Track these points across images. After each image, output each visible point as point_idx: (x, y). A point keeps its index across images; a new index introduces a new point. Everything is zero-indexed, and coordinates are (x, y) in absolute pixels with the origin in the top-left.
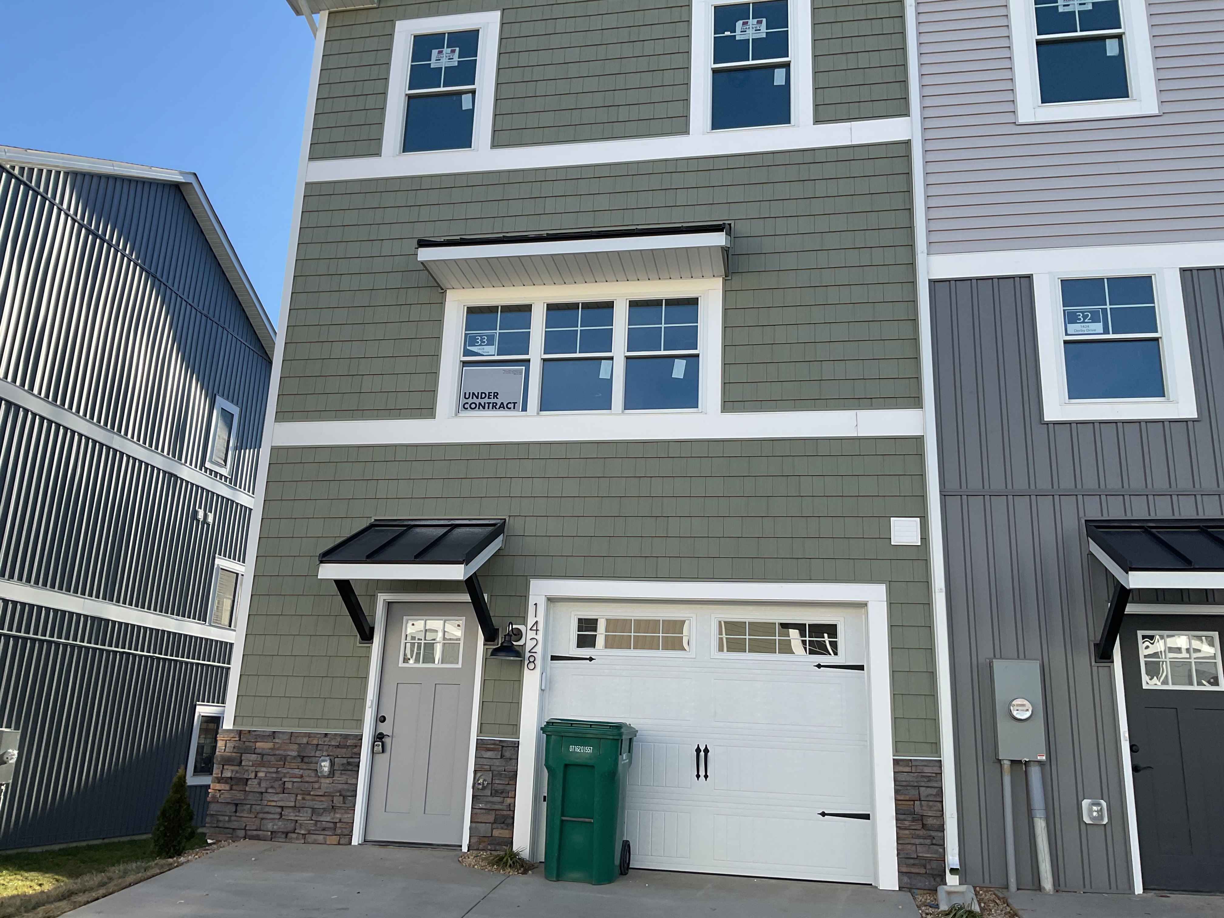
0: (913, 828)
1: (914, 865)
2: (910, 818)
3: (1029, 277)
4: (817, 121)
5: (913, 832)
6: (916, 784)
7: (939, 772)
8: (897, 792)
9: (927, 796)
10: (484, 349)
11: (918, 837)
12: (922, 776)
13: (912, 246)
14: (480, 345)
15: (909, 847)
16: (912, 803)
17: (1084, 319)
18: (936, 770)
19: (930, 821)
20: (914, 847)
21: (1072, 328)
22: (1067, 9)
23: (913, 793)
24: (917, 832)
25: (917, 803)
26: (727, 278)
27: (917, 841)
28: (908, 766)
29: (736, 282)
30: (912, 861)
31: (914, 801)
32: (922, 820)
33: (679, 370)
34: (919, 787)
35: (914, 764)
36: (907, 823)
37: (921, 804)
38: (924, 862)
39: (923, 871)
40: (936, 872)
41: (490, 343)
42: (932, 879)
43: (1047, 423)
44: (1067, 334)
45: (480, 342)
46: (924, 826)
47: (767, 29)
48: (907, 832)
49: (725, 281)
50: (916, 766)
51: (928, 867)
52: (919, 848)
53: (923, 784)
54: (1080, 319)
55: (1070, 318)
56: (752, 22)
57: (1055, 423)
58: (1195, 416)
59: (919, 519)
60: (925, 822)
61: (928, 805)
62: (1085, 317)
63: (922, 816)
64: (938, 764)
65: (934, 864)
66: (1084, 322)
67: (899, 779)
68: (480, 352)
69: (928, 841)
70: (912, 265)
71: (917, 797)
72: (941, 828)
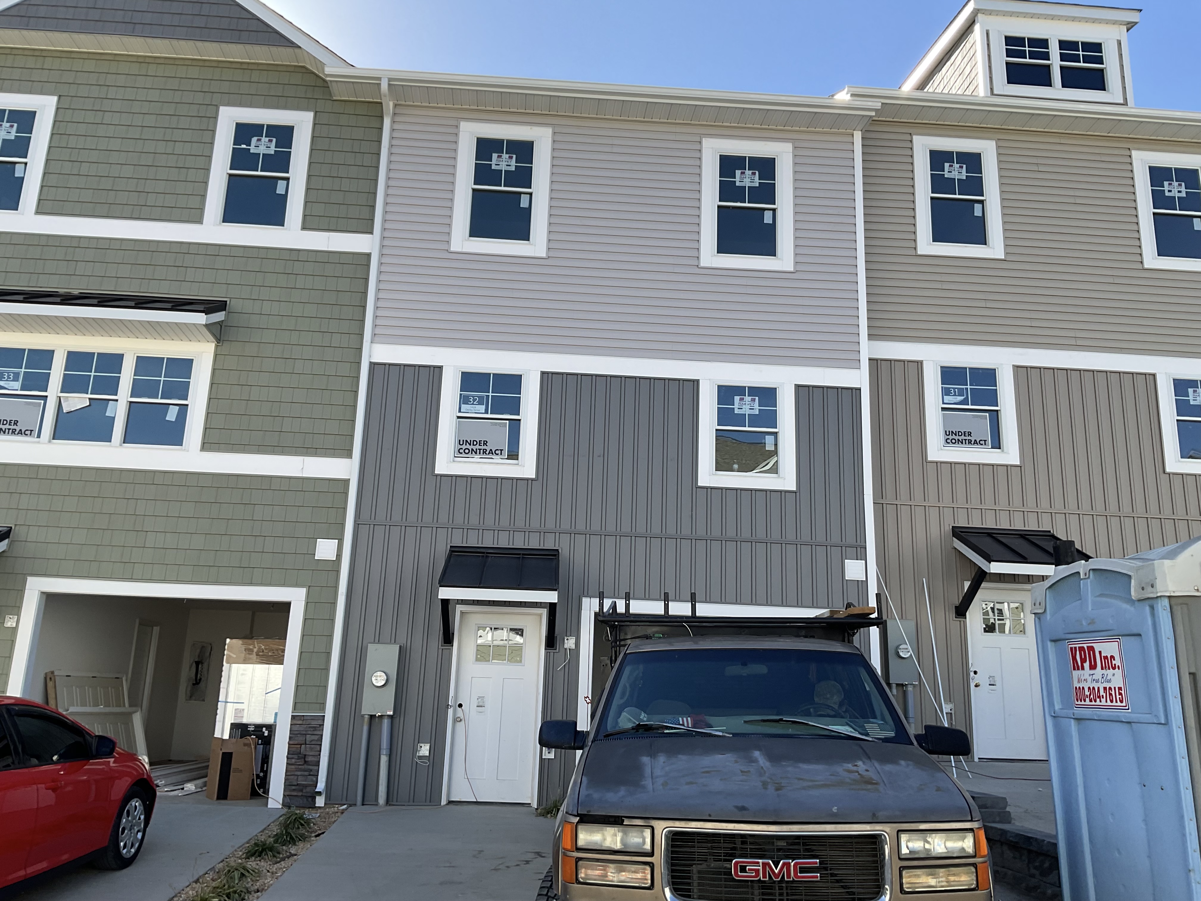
0: (298, 764)
1: (294, 790)
2: (296, 756)
3: (441, 368)
4: (305, 227)
5: (297, 766)
6: (304, 733)
7: (322, 724)
8: (290, 738)
9: (312, 741)
10: (9, 384)
11: (301, 770)
12: (310, 727)
13: (361, 335)
14: (7, 380)
15: (292, 777)
16: (299, 746)
17: (474, 402)
18: (320, 722)
19: (309, 759)
20: (296, 777)
21: (464, 407)
22: (497, 168)
23: (301, 739)
24: (300, 767)
25: (303, 746)
26: (218, 344)
27: (299, 773)
28: (301, 720)
29: (226, 348)
30: (294, 787)
31: (301, 745)
32: (305, 758)
33: (172, 415)
34: (306, 734)
35: (305, 718)
36: (293, 761)
37: (305, 747)
38: (301, 787)
39: (300, 794)
40: (309, 795)
41: (16, 379)
42: (305, 800)
43: (437, 475)
44: (460, 411)
45: (6, 378)
46: (305, 762)
47: (275, 148)
48: (293, 767)
49: (217, 346)
50: (307, 720)
51: (304, 791)
52: (300, 778)
53: (310, 732)
54: (471, 402)
55: (464, 400)
56: (265, 139)
57: (442, 476)
58: (534, 477)
59: (337, 541)
60: (306, 760)
61: (310, 748)
62: (474, 400)
63: (305, 755)
64: (322, 718)
65: (308, 789)
66: (473, 404)
67: (293, 729)
68: (6, 386)
69: (306, 773)
70: (359, 349)
71: (303, 742)
72: (318, 764)
